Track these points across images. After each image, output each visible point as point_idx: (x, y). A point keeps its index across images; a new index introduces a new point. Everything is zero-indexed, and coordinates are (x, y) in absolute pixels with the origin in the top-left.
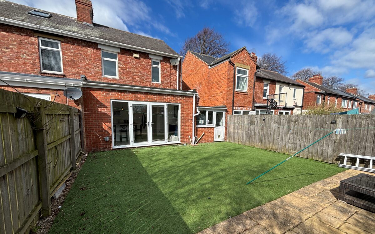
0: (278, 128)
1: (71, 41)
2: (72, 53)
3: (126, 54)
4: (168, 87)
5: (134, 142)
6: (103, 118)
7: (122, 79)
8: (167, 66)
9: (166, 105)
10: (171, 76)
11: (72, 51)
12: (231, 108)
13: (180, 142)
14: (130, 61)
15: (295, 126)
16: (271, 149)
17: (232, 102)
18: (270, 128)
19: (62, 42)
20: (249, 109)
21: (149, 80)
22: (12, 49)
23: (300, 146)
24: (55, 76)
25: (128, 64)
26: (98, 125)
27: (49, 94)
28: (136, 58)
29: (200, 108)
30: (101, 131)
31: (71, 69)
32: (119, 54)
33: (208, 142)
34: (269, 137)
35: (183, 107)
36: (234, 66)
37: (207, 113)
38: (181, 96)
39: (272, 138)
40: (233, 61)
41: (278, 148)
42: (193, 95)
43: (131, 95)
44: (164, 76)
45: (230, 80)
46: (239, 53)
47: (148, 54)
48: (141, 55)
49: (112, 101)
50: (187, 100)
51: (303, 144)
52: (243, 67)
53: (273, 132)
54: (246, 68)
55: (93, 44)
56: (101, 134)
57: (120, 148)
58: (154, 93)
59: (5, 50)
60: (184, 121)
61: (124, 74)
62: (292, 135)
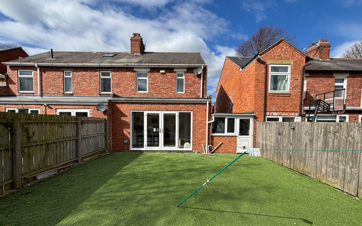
0: (311, 142)
1: (117, 69)
2: (117, 77)
3: (154, 72)
4: (191, 96)
5: (147, 146)
6: (125, 125)
7: (151, 93)
8: (191, 76)
9: (177, 113)
10: (195, 84)
11: (118, 76)
12: (263, 113)
13: (191, 150)
14: (158, 77)
15: (335, 140)
16: (303, 171)
17: (263, 107)
18: (300, 141)
19: (112, 71)
20: (293, 114)
21: (173, 91)
22: (87, 81)
23: (344, 173)
24: (107, 95)
25: (156, 79)
26: (120, 131)
27: (90, 109)
28: (162, 73)
29: (215, 115)
30: (122, 135)
31: (116, 89)
32: (149, 73)
33: (229, 152)
34: (300, 154)
35: (195, 115)
36: (264, 64)
37: (226, 120)
38: (193, 104)
39: (303, 156)
40: (264, 59)
41: (311, 172)
42: (207, 101)
43: (145, 106)
44: (188, 86)
45: (259, 81)
46: (274, 47)
47: (173, 68)
48: (167, 70)
49: (131, 111)
50: (200, 107)
51: (348, 170)
52: (280, 63)
53: (304, 146)
54: (286, 63)
55: (131, 69)
56: (122, 137)
57: (136, 150)
58: (166, 103)
59: (83, 82)
60: (197, 128)
61: (152, 88)
62: (330, 154)
